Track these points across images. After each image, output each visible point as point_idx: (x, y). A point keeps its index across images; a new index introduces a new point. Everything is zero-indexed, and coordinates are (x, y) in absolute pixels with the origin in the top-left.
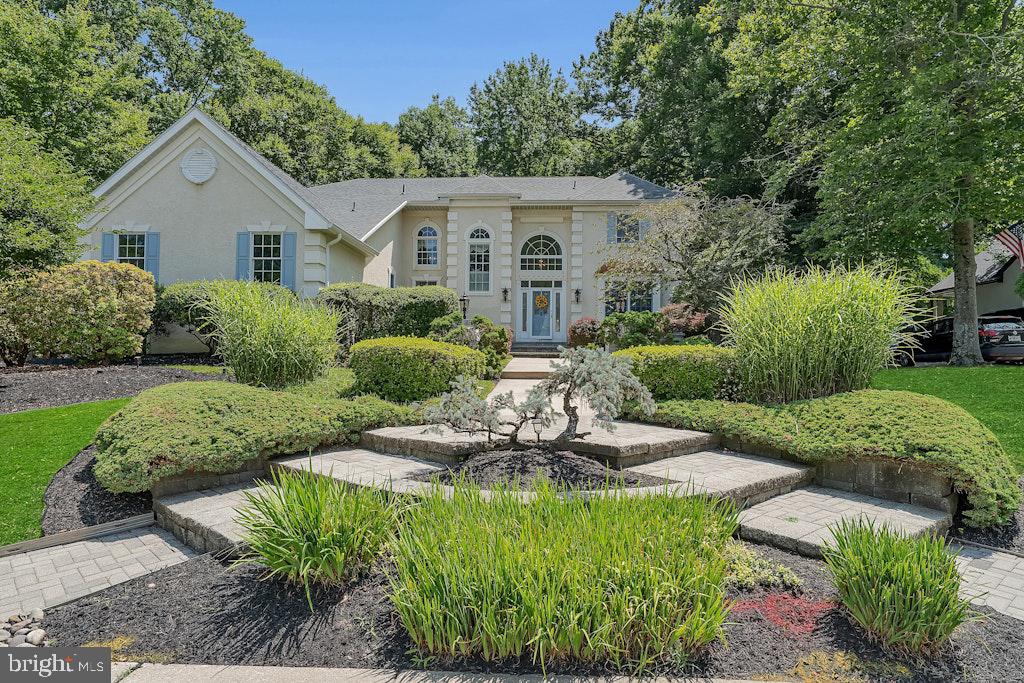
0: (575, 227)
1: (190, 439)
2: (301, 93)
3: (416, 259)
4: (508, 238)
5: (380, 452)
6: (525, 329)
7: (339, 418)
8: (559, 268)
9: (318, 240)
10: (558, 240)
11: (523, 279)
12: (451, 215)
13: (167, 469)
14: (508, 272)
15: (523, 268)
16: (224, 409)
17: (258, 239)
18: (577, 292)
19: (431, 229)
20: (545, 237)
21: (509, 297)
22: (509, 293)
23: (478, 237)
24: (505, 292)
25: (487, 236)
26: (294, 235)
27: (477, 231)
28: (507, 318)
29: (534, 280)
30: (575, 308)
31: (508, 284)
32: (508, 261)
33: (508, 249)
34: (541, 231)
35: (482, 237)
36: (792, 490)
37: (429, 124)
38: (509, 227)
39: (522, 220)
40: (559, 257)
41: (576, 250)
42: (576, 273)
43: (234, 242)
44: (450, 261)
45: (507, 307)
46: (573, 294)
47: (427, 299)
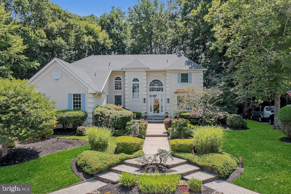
0: (167, 78)
1: (100, 166)
2: (67, 19)
3: (114, 88)
4: (145, 82)
5: (127, 165)
6: (151, 111)
7: (120, 159)
8: (162, 91)
9: (92, 96)
10: (162, 81)
11: (150, 95)
12: (126, 74)
13: (98, 170)
14: (145, 93)
15: (150, 91)
16: (102, 159)
17: (74, 95)
18: (168, 100)
19: (119, 78)
20: (157, 80)
21: (146, 101)
22: (146, 100)
23: (135, 81)
24: (144, 99)
25: (138, 81)
26: (85, 94)
27: (135, 79)
28: (145, 108)
29: (154, 94)
30: (167, 104)
31: (145, 97)
32: (145, 89)
33: (145, 85)
34: (156, 78)
35: (137, 81)
36: (197, 172)
37: (112, 21)
38: (145, 78)
39: (150, 75)
40: (162, 87)
41: (168, 85)
42: (168, 93)
43: (67, 96)
44: (126, 89)
45: (145, 104)
46: (167, 100)
47: (125, 116)
